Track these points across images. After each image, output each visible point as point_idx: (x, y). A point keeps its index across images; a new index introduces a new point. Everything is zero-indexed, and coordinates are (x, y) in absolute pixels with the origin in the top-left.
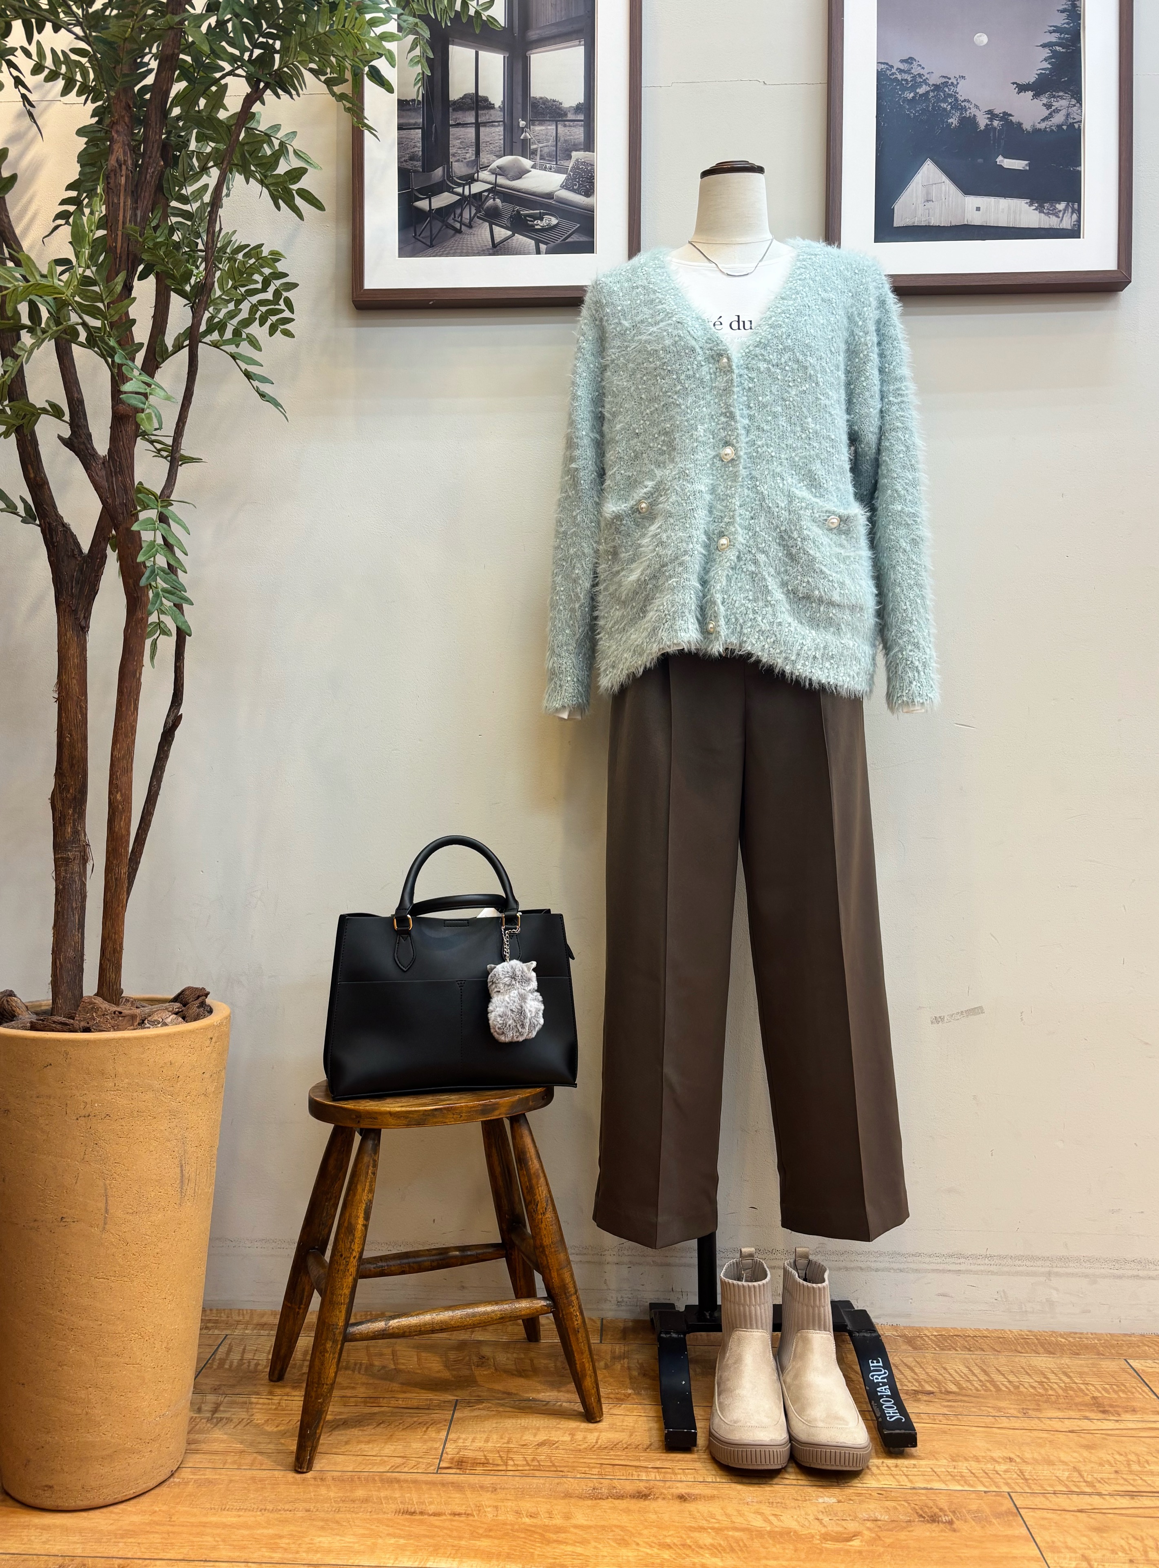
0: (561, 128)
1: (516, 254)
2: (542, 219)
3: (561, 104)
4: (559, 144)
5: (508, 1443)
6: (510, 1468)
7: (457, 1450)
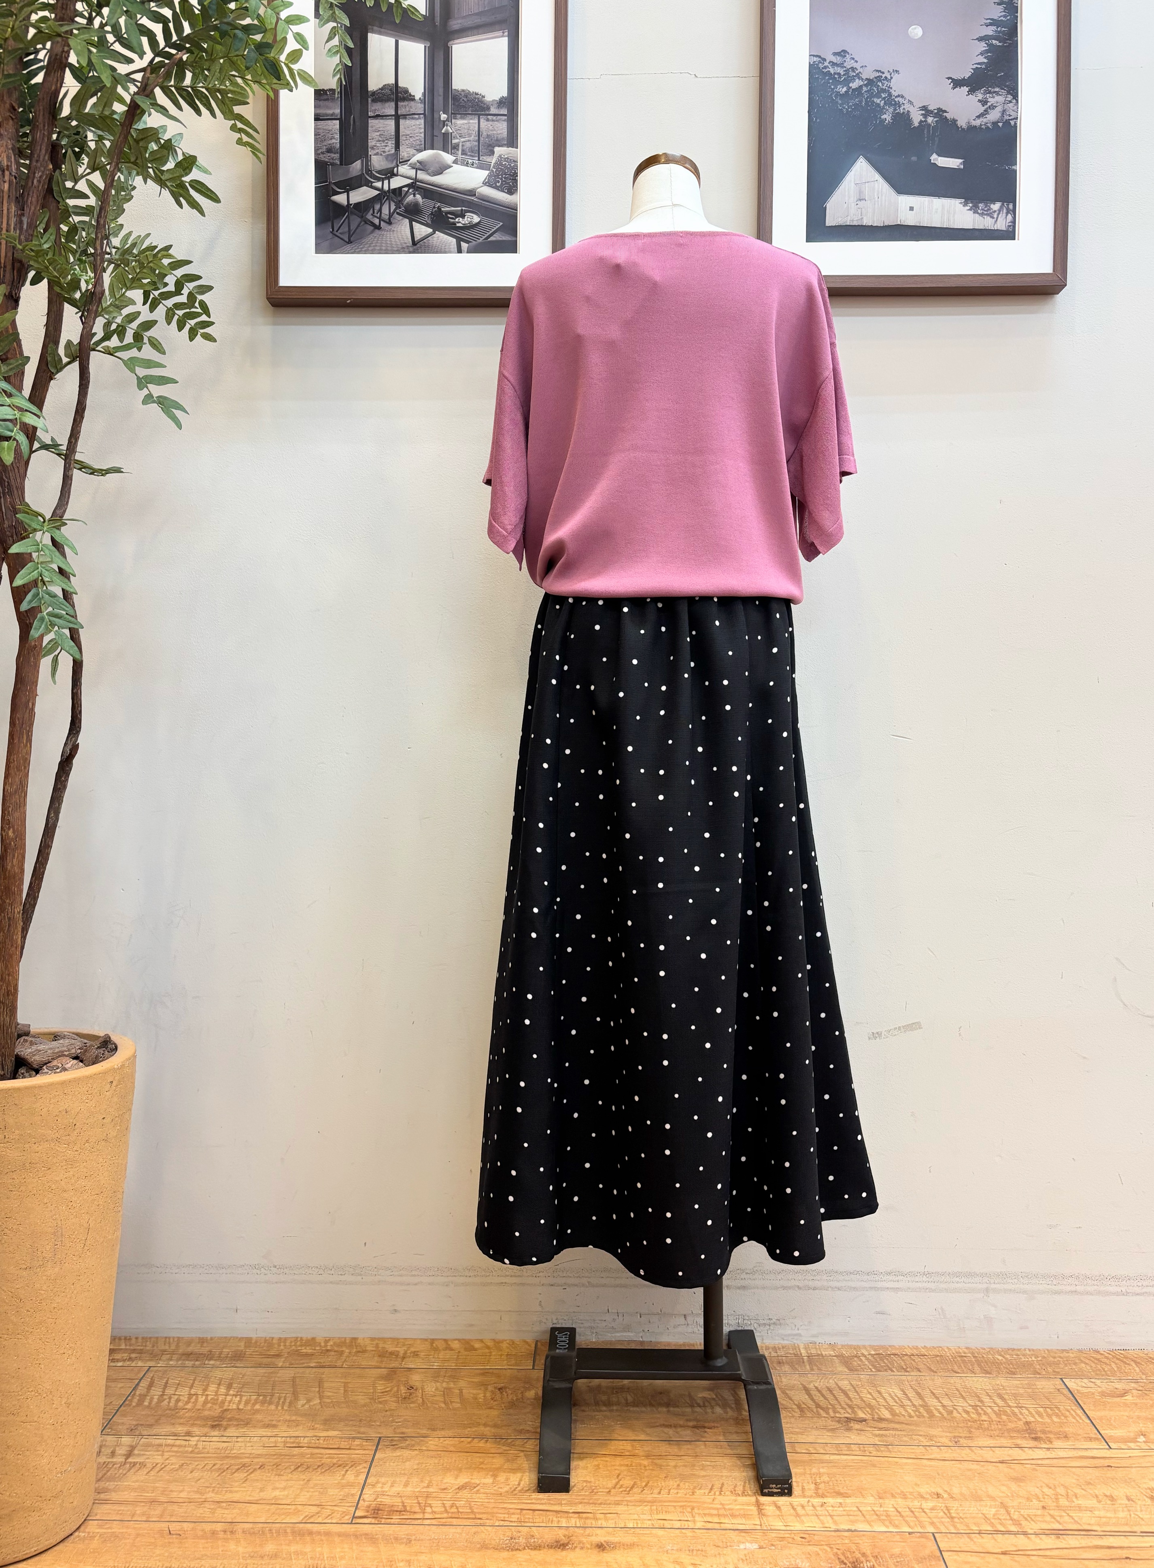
0: (483, 123)
1: (437, 252)
2: (463, 216)
3: (484, 97)
4: (481, 139)
5: (428, 1487)
6: (427, 1516)
7: (374, 1496)
